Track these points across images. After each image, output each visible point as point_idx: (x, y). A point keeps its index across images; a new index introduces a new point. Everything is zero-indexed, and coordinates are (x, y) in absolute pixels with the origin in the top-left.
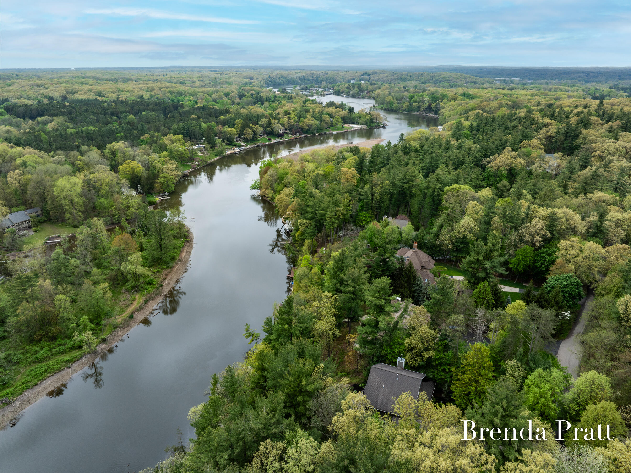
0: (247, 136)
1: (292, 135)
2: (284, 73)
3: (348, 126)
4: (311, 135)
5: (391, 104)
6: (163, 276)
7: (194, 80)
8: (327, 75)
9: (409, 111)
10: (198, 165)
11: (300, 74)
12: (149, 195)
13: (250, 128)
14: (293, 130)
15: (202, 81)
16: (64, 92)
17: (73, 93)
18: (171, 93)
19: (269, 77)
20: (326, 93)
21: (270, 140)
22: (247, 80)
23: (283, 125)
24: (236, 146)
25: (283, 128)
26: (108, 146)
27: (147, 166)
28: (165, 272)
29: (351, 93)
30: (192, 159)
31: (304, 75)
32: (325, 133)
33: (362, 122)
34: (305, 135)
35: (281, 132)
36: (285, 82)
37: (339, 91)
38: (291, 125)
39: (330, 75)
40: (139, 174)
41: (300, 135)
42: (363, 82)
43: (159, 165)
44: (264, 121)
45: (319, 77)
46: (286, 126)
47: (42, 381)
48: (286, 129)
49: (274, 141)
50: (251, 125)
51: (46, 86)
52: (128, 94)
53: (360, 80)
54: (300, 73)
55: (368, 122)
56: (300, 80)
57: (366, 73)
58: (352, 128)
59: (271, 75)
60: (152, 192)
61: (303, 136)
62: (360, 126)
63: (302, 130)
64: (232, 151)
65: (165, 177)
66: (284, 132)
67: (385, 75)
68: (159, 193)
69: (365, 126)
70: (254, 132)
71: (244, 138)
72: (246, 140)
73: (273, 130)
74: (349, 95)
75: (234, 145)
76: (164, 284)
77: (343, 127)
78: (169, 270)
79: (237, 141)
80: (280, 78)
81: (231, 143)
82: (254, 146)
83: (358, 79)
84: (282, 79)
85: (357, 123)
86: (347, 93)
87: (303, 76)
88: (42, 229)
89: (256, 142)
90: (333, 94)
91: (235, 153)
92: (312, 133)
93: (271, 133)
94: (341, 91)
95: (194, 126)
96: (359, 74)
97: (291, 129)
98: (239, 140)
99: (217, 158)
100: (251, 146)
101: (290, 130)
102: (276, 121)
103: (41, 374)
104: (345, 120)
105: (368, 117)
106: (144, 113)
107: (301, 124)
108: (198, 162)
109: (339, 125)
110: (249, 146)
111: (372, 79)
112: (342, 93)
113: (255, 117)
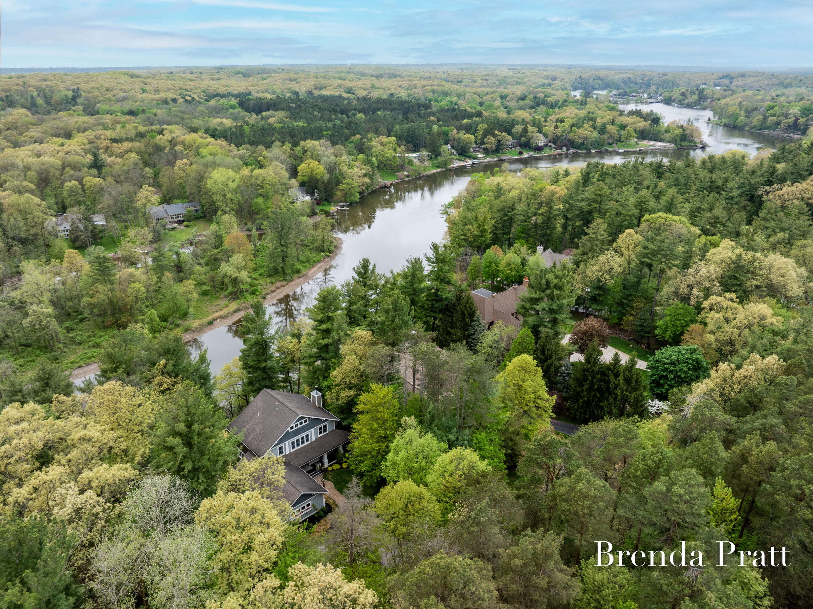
0: (488, 146)
1: (556, 149)
2: (602, 74)
3: (645, 144)
4: (585, 151)
5: (735, 117)
6: (273, 288)
7: (477, 78)
8: (664, 78)
9: (761, 129)
10: (408, 176)
11: (625, 75)
12: (327, 203)
13: (495, 136)
14: (559, 143)
15: (487, 80)
16: (313, 87)
17: (321, 89)
18: (434, 92)
19: (580, 77)
20: (650, 100)
21: (521, 153)
22: (546, 81)
23: (546, 135)
24: (470, 157)
25: (545, 140)
26: (302, 143)
27: (331, 169)
28: (278, 284)
29: (686, 101)
30: (402, 168)
31: (631, 76)
32: (607, 150)
33: (667, 139)
34: (575, 151)
35: (540, 145)
36: (601, 85)
37: (670, 98)
38: (557, 136)
39: (669, 77)
40: (318, 177)
41: (567, 150)
42: (719, 88)
43: (344, 168)
44: (518, 128)
45: (652, 79)
46: (550, 137)
47: (87, 364)
48: (550, 142)
49: (526, 155)
50: (496, 132)
51: (299, 80)
52: (381, 92)
53: (715, 86)
54: (626, 73)
55: (678, 139)
56: (623, 82)
57: (727, 76)
58: (650, 146)
59: (583, 75)
60: (331, 200)
61: (571, 151)
62: (664, 144)
63: (571, 144)
64: (462, 164)
65: (348, 184)
66: (547, 145)
67: (757, 79)
68: (337, 203)
69: (673, 145)
70: (499, 141)
71: (484, 149)
72: (487, 152)
73: (529, 141)
74: (682, 105)
75: (468, 157)
76: (269, 296)
77: (637, 144)
78: (284, 283)
79: (475, 151)
80: (594, 79)
81: (463, 152)
82: (496, 159)
83: (712, 84)
84: (598, 81)
85: (661, 141)
86: (680, 101)
87: (629, 78)
88: (195, 225)
89: (499, 155)
90: (661, 102)
91: (465, 166)
92: (586, 149)
93: (526, 145)
94: (673, 98)
95: (423, 129)
96: (716, 76)
97: (557, 141)
98: (478, 151)
99: (439, 170)
100: (491, 160)
101: (555, 143)
102: (535, 129)
103: (90, 358)
104: (643, 135)
105: (678, 132)
106: (379, 113)
107: (572, 135)
108: (409, 172)
109: (633, 140)
110: (488, 159)
111: (734, 84)
112: (674, 101)
113: (508, 123)
